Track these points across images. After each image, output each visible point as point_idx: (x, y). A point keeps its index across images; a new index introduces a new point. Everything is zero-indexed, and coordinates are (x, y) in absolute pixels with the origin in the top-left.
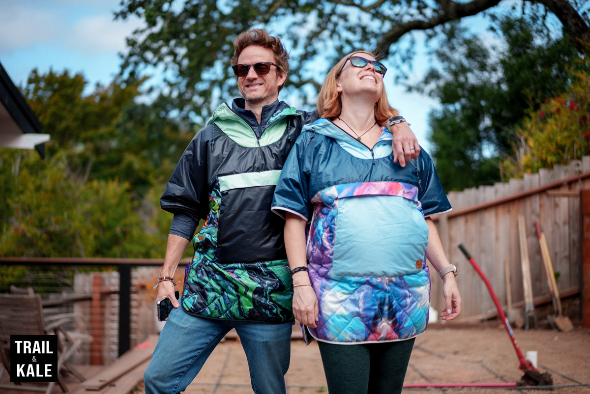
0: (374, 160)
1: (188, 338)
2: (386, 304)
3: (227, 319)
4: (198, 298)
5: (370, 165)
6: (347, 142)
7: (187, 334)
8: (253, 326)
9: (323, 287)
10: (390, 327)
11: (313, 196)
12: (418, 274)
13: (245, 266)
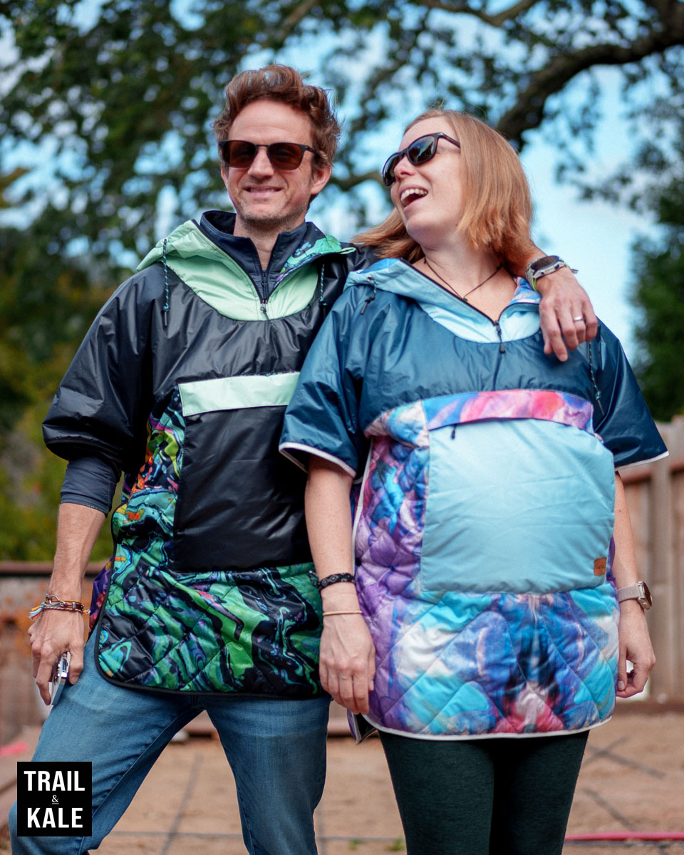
0: (501, 343)
1: (106, 733)
2: (533, 654)
3: (198, 691)
4: (132, 648)
5: (495, 354)
6: (444, 307)
7: (105, 725)
8: (249, 706)
9: (399, 618)
10: (543, 703)
11: (369, 422)
12: (600, 587)
13: (234, 577)
